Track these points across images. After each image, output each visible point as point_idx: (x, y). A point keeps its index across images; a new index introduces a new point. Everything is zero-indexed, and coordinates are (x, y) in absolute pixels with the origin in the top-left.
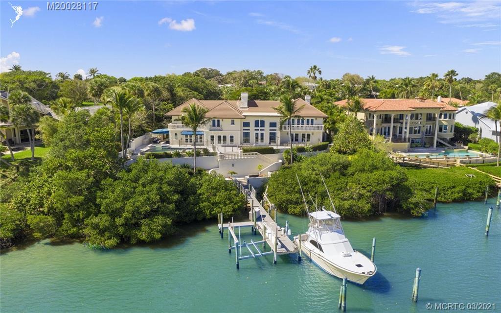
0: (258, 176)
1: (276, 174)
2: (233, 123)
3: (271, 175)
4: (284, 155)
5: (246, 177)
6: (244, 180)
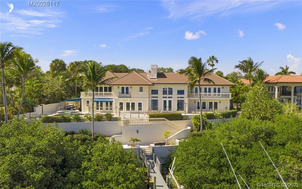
0: (164, 144)
1: (185, 141)
2: (141, 90)
3: (179, 143)
4: (193, 121)
5: (151, 145)
6: (148, 149)
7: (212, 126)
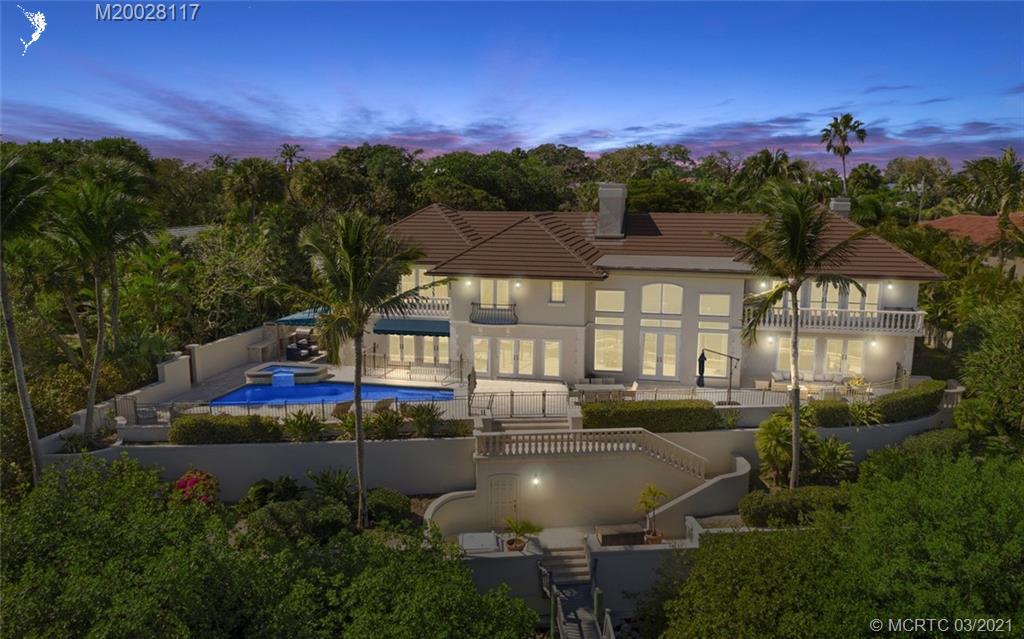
0: (639, 538)
3: (701, 536)
6: (577, 553)
7: (838, 457)
